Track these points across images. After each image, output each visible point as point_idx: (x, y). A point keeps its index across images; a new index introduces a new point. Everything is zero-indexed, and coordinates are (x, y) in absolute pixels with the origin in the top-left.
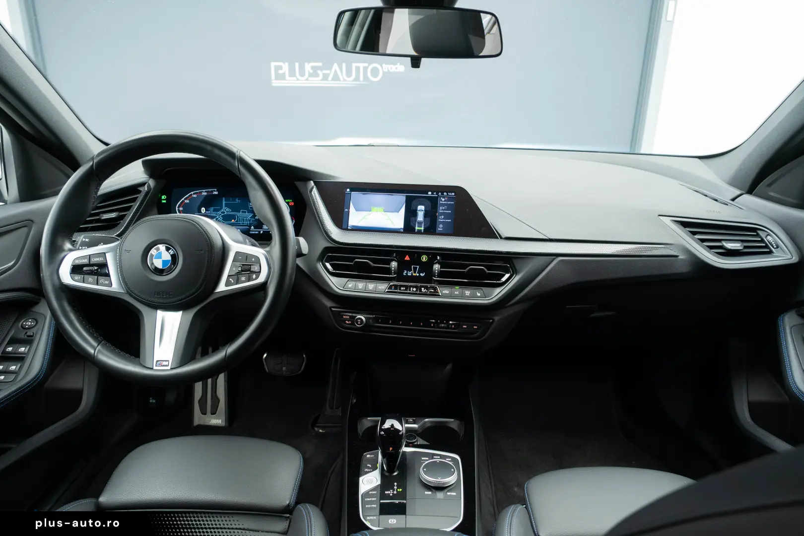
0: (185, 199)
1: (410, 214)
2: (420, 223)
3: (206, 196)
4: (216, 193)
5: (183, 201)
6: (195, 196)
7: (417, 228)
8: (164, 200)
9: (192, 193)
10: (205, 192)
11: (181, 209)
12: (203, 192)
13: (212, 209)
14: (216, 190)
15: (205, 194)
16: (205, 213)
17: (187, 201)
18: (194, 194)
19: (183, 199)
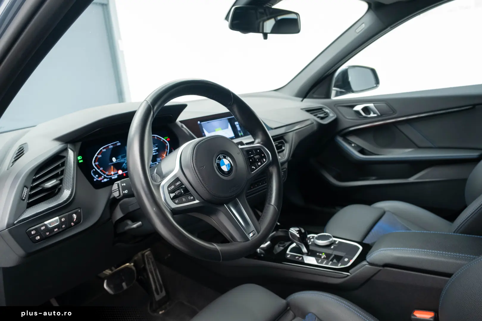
0: (98, 155)
1: (234, 128)
2: (240, 131)
3: (113, 148)
4: (119, 144)
5: (96, 157)
6: (104, 150)
7: (240, 134)
8: (80, 160)
9: (101, 148)
10: (111, 145)
11: (97, 163)
12: (109, 145)
13: (120, 157)
14: (118, 142)
15: (112, 147)
16: (116, 161)
17: (100, 156)
18: (103, 149)
19: (96, 155)
